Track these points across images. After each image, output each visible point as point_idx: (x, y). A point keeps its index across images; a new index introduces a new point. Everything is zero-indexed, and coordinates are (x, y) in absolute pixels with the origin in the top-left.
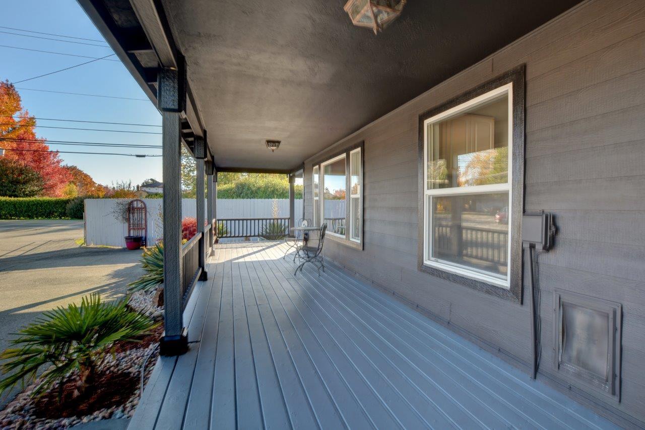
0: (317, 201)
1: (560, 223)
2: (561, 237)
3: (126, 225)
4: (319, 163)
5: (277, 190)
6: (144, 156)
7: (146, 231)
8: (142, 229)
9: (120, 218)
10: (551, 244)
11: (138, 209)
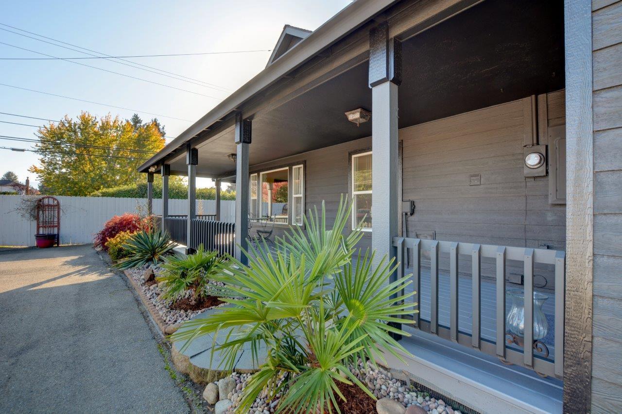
0: (254, 201)
1: (416, 204)
2: (416, 209)
3: (35, 223)
4: (258, 172)
5: (181, 192)
6: (23, 150)
7: (59, 229)
8: (54, 227)
9: (28, 215)
10: (412, 214)
11: (49, 205)
